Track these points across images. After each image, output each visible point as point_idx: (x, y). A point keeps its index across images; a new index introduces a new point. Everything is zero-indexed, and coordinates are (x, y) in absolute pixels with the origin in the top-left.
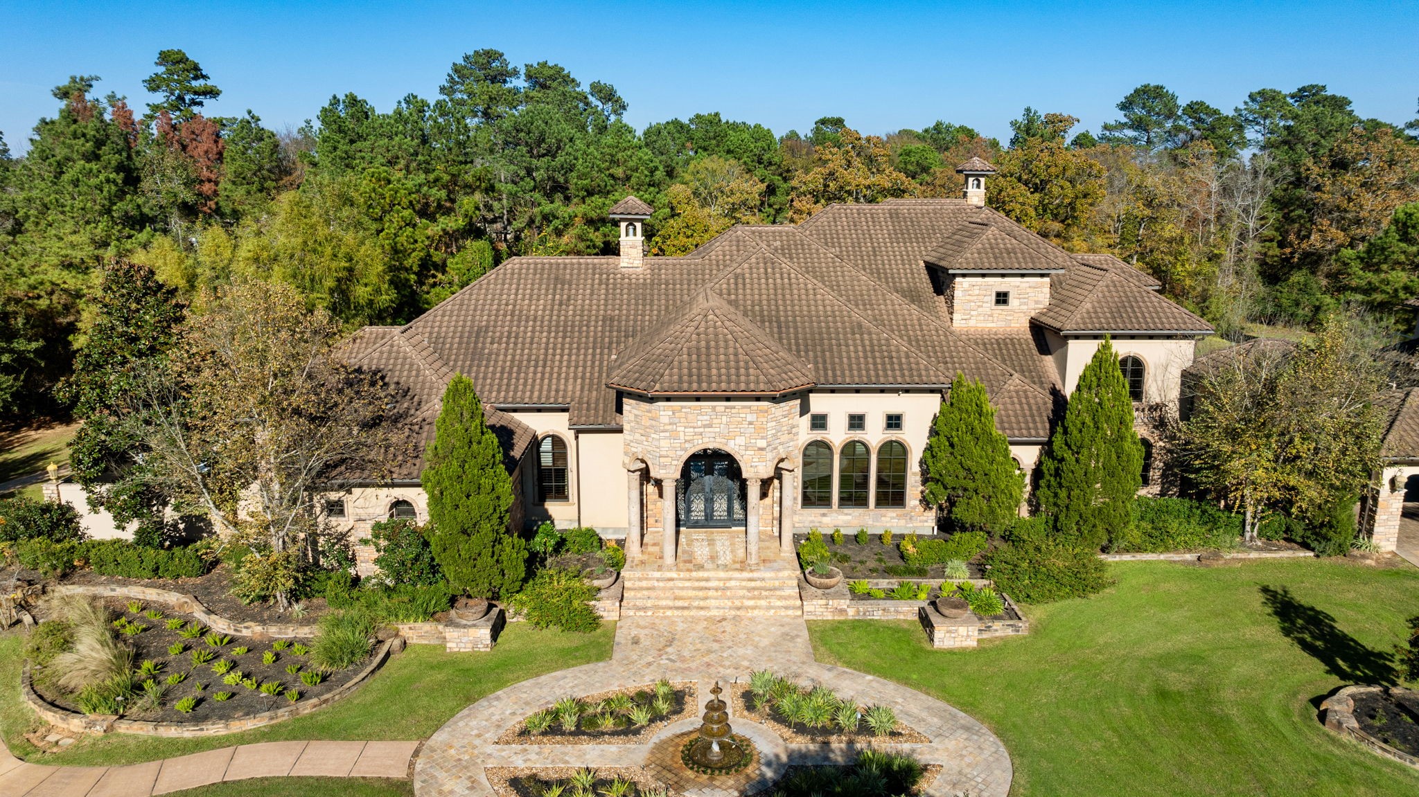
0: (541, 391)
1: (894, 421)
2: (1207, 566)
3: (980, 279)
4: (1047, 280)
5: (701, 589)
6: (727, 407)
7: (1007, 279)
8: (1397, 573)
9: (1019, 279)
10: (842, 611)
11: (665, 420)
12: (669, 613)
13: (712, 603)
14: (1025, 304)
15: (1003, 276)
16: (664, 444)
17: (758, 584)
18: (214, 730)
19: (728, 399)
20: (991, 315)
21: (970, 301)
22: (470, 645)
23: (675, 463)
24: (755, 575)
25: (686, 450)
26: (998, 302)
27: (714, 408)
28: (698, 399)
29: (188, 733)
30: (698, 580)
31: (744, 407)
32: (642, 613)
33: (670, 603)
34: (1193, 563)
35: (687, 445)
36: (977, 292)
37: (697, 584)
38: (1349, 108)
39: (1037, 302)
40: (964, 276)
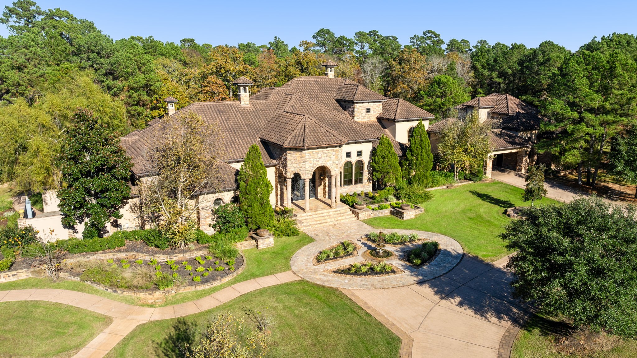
0: (239, 154)
1: (359, 153)
2: (451, 189)
3: (362, 104)
4: (381, 103)
5: (322, 216)
6: (326, 151)
7: (370, 104)
8: (495, 183)
9: (373, 103)
10: (370, 215)
11: (307, 157)
12: (317, 226)
13: (328, 220)
14: (375, 112)
15: (368, 102)
16: (307, 166)
17: (339, 212)
18: (217, 284)
19: (327, 147)
20: (365, 117)
21: (359, 112)
22: (266, 245)
23: (310, 172)
24: (336, 210)
25: (314, 167)
26: (367, 112)
27: (322, 151)
28: (318, 148)
29: (207, 287)
30: (320, 214)
31: (332, 150)
32: (308, 228)
33: (315, 223)
34: (445, 189)
35: (314, 165)
36: (361, 109)
37: (320, 215)
38: (397, 41)
39: (378, 111)
40: (357, 103)
